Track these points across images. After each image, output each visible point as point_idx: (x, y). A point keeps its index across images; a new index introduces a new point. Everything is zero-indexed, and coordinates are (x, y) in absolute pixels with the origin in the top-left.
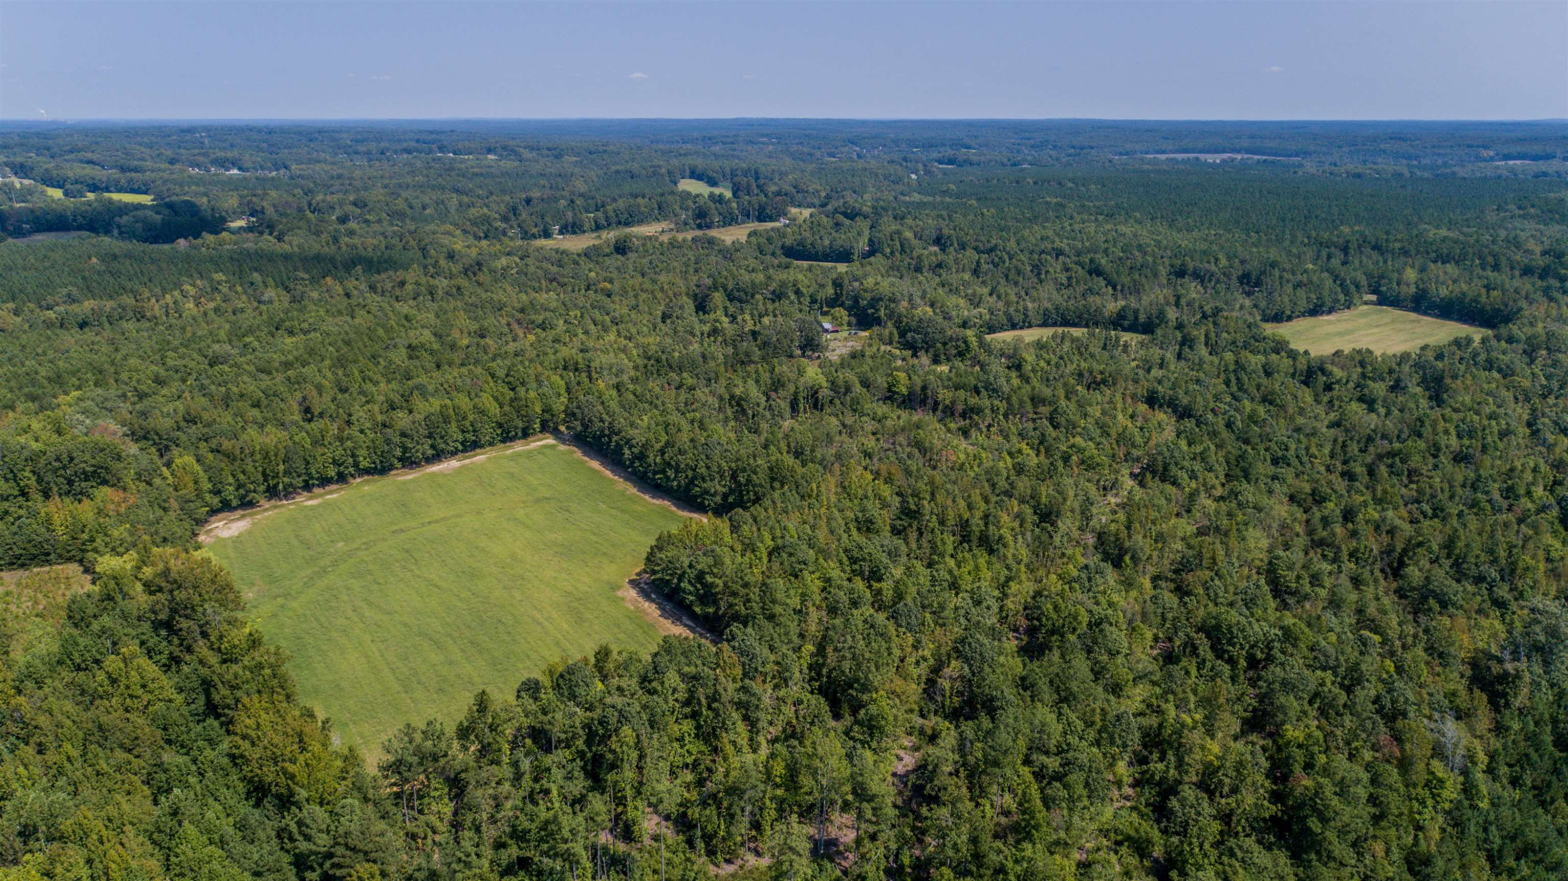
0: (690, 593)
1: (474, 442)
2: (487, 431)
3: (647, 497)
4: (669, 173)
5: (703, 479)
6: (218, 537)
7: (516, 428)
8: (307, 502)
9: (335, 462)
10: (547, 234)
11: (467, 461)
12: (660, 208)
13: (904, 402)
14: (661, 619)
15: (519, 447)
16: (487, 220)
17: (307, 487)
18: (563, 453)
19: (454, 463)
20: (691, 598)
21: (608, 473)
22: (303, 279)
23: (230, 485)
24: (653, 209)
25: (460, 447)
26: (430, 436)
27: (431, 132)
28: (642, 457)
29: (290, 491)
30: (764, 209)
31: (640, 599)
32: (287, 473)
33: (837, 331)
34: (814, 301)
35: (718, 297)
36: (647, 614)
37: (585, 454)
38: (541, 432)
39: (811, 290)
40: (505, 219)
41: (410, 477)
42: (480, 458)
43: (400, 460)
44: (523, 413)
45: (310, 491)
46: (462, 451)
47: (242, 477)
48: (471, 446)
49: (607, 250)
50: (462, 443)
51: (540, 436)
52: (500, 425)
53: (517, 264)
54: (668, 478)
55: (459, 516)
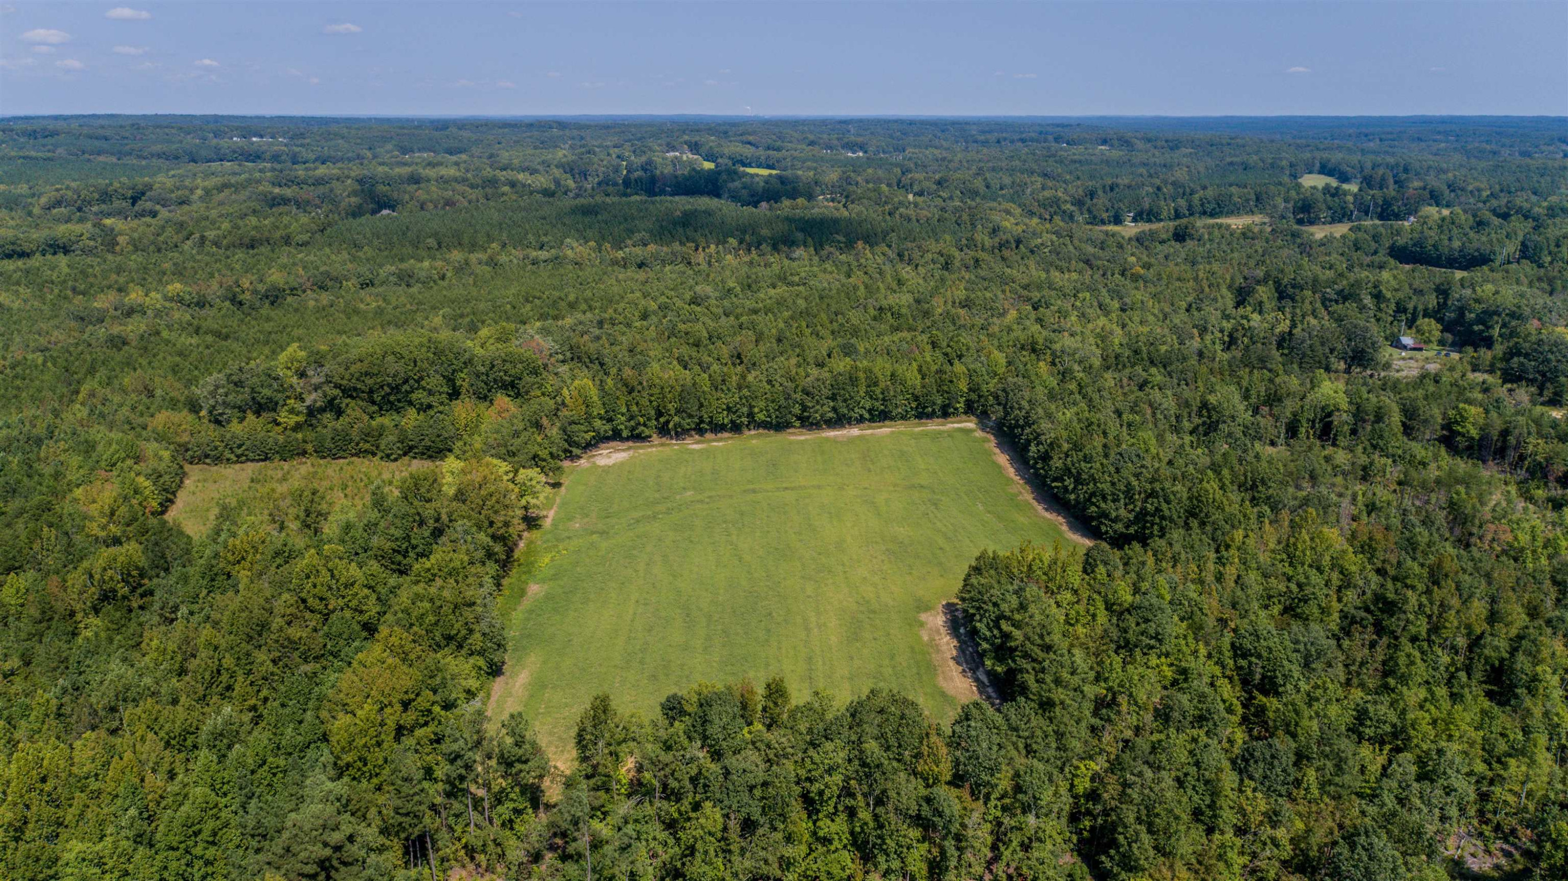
0: (985, 639)
1: (882, 411)
2: (901, 403)
3: (1040, 508)
4: (1292, 165)
5: (1104, 498)
6: (594, 463)
7: (934, 404)
8: (693, 444)
9: (729, 409)
10: (1118, 220)
11: (869, 432)
12: (1257, 199)
13: (1469, 448)
14: (952, 663)
15: (933, 426)
16: (1056, 202)
17: (701, 431)
18: (975, 440)
19: (855, 431)
20: (985, 646)
21: (1011, 471)
22: (839, 242)
23: (623, 415)
24: (1247, 200)
25: (867, 416)
26: (833, 398)
27: (1058, 126)
28: (1045, 458)
29: (681, 433)
30: (1390, 205)
31: (943, 631)
32: (678, 411)
33: (1420, 349)
34: (1400, 309)
35: (1264, 293)
36: (938, 651)
37: (999, 445)
38: (966, 413)
39: (1400, 295)
40: (1079, 203)
41: (802, 438)
42: (884, 430)
43: (799, 418)
44: (945, 388)
45: (702, 435)
46: (869, 421)
47: (634, 408)
48: (881, 416)
49: (1164, 236)
50: (870, 411)
51: (964, 417)
52: (916, 398)
53: (1052, 242)
54: (1066, 488)
55: (819, 487)
